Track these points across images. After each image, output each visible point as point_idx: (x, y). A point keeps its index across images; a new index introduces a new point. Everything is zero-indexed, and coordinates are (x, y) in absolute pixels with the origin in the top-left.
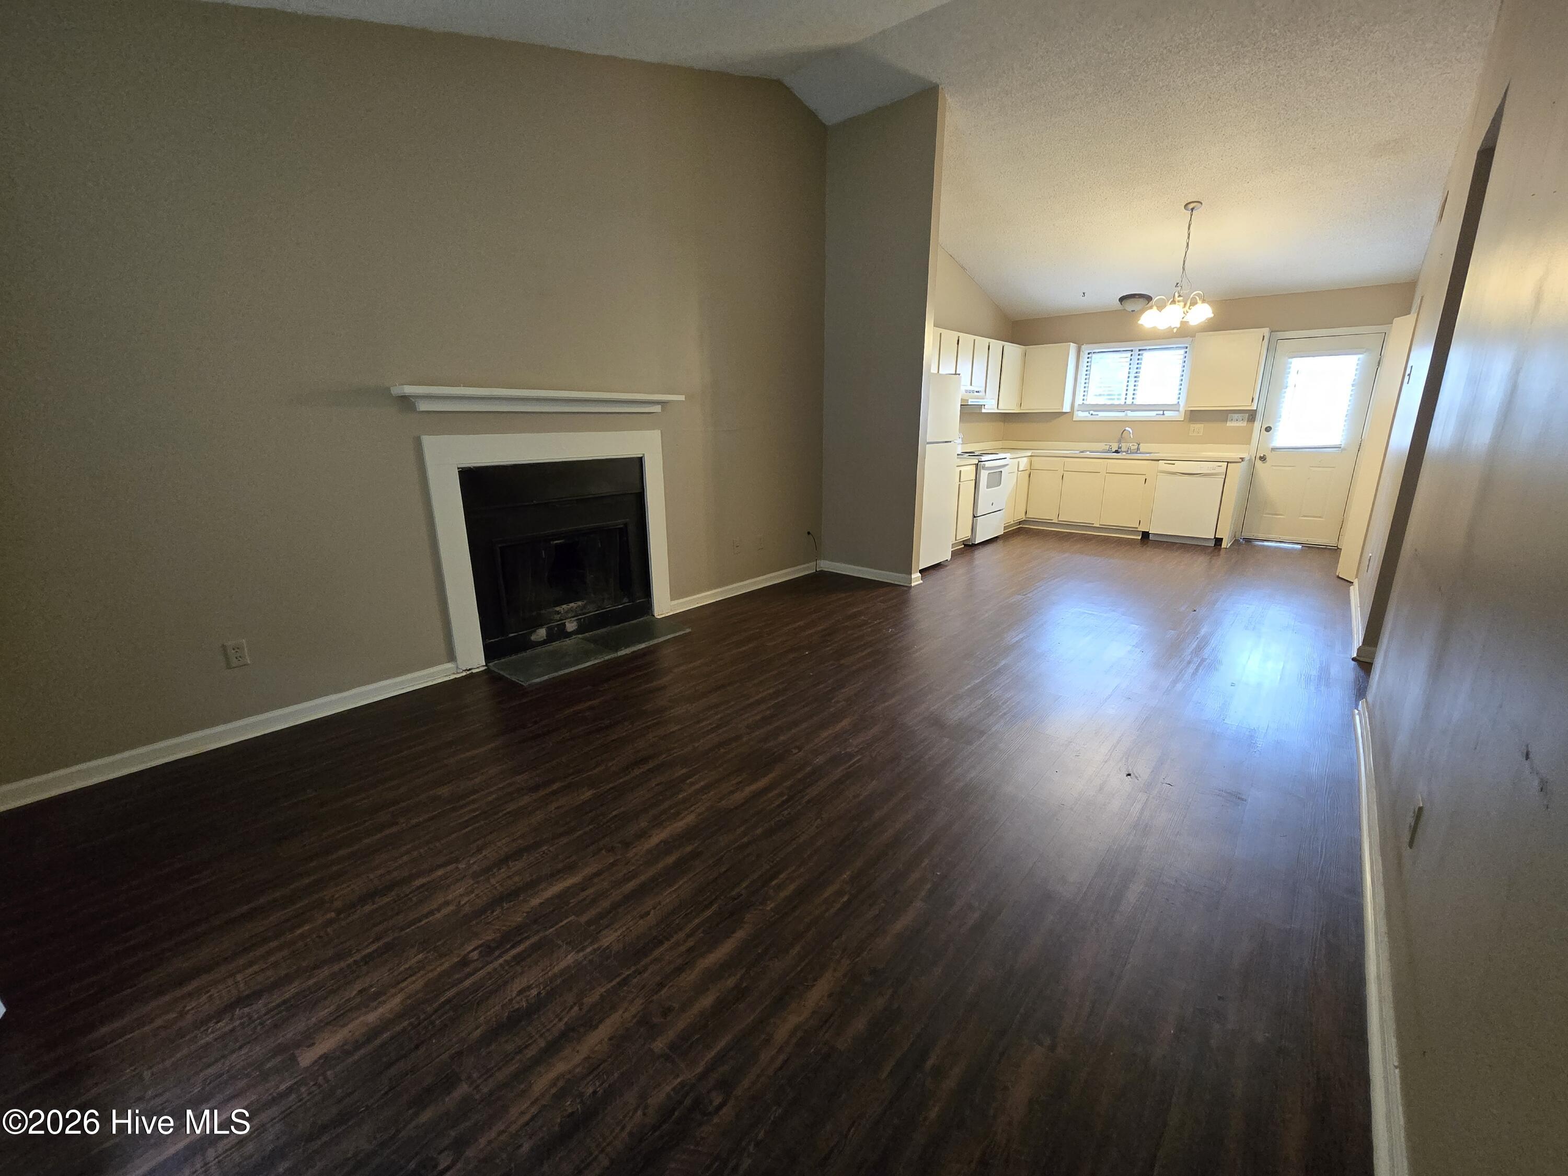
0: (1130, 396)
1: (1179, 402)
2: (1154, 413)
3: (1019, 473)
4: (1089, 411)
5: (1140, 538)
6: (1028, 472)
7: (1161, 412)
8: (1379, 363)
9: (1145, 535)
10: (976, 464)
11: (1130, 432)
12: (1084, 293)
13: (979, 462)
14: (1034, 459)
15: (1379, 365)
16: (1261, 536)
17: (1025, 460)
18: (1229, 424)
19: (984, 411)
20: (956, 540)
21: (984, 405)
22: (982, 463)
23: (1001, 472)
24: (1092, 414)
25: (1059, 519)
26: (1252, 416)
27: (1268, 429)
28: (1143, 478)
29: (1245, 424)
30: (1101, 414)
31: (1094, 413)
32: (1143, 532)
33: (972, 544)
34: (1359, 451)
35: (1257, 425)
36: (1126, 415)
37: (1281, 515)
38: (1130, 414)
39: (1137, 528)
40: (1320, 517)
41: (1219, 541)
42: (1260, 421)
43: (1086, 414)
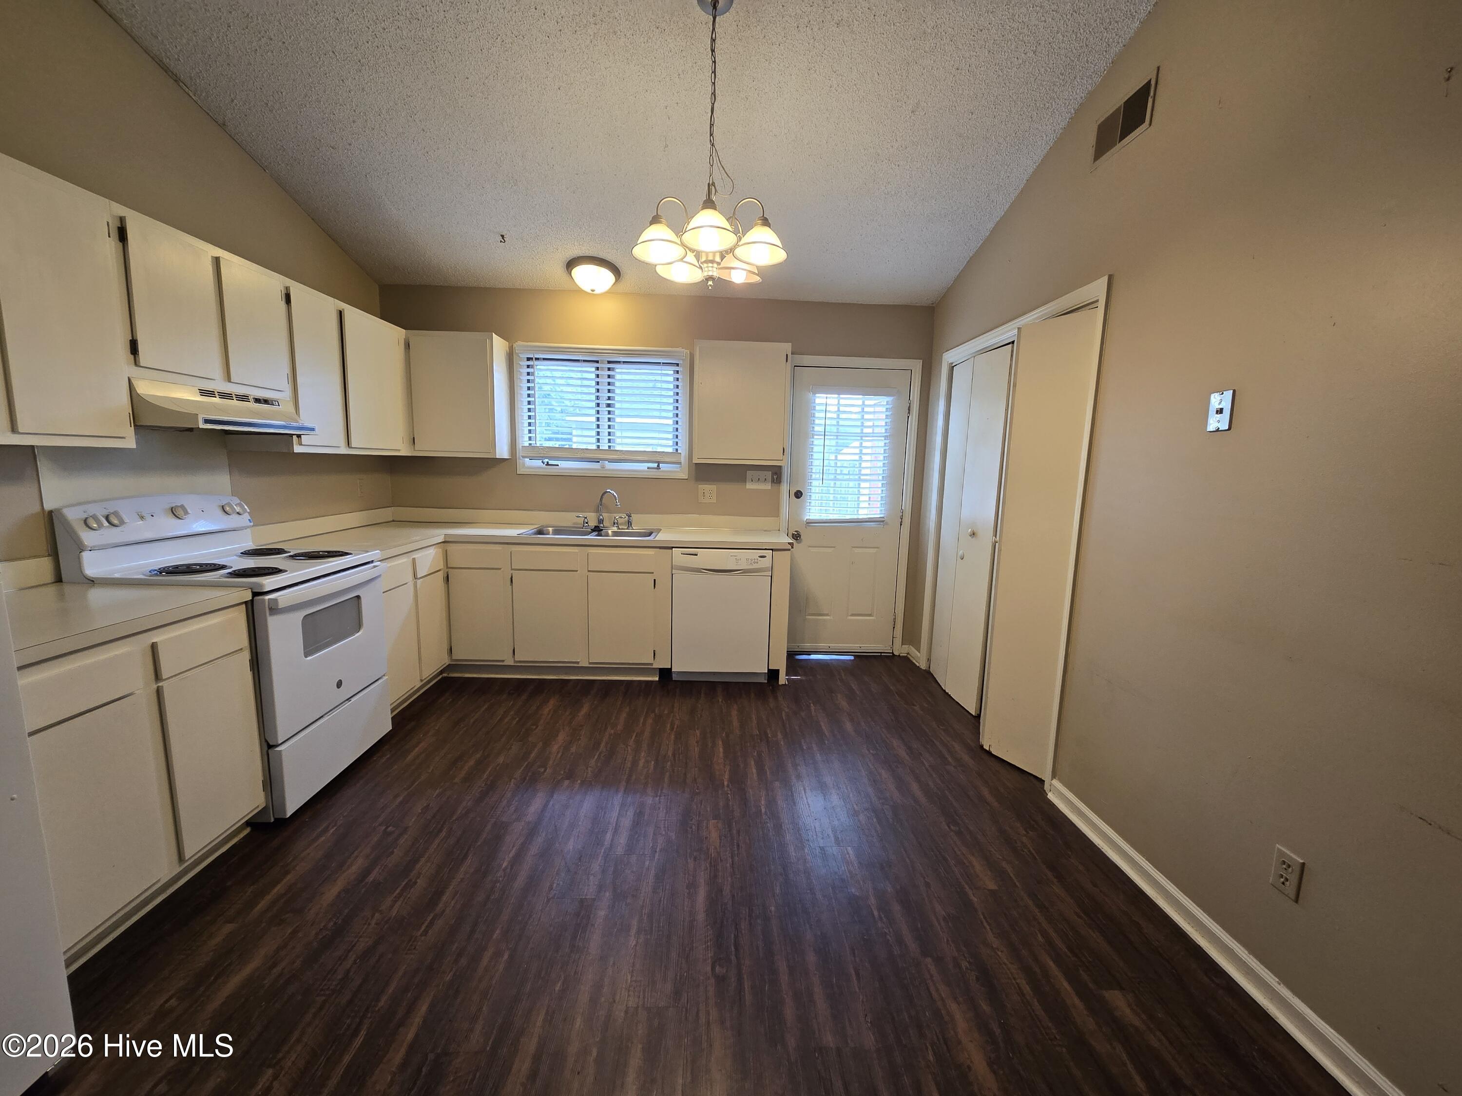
0: (604, 438)
1: (677, 450)
2: (644, 466)
3: (419, 582)
4: (541, 458)
5: (657, 679)
6: (440, 576)
7: (655, 465)
8: (909, 410)
9: (665, 673)
10: (246, 603)
11: (615, 496)
12: (503, 236)
13: (255, 594)
14: (451, 548)
15: (909, 413)
16: (807, 646)
17: (432, 551)
18: (750, 486)
19: (298, 449)
20: (181, 858)
21: (299, 436)
22: (267, 597)
23: (358, 597)
24: (548, 464)
25: (516, 660)
26: (776, 474)
27: (798, 495)
28: (650, 579)
29: (768, 486)
30: (563, 464)
31: (551, 462)
32: (660, 669)
33: (275, 819)
34: (901, 525)
35: (784, 487)
36: (603, 467)
37: (827, 615)
38: (609, 466)
39: (652, 664)
40: (870, 615)
41: (773, 674)
42: (787, 482)
43: (539, 463)
